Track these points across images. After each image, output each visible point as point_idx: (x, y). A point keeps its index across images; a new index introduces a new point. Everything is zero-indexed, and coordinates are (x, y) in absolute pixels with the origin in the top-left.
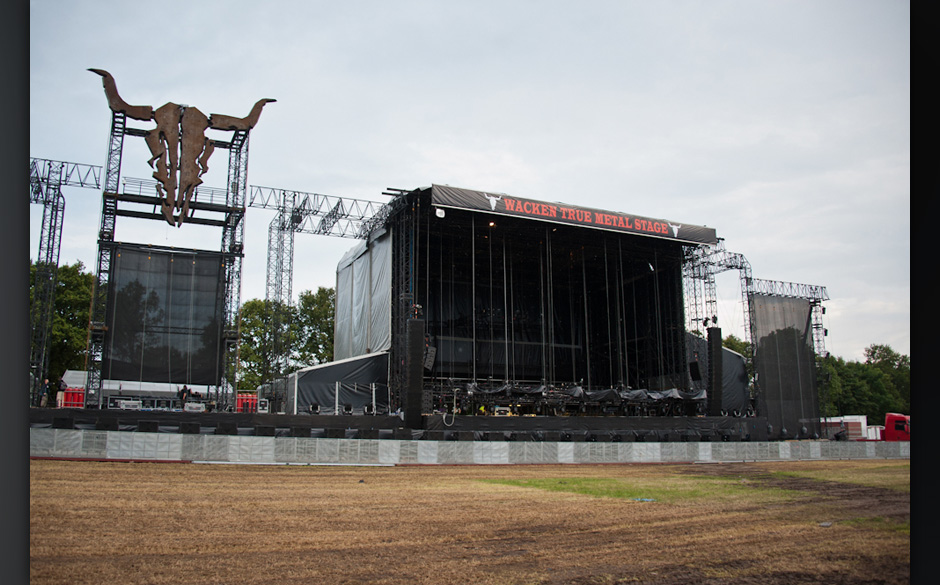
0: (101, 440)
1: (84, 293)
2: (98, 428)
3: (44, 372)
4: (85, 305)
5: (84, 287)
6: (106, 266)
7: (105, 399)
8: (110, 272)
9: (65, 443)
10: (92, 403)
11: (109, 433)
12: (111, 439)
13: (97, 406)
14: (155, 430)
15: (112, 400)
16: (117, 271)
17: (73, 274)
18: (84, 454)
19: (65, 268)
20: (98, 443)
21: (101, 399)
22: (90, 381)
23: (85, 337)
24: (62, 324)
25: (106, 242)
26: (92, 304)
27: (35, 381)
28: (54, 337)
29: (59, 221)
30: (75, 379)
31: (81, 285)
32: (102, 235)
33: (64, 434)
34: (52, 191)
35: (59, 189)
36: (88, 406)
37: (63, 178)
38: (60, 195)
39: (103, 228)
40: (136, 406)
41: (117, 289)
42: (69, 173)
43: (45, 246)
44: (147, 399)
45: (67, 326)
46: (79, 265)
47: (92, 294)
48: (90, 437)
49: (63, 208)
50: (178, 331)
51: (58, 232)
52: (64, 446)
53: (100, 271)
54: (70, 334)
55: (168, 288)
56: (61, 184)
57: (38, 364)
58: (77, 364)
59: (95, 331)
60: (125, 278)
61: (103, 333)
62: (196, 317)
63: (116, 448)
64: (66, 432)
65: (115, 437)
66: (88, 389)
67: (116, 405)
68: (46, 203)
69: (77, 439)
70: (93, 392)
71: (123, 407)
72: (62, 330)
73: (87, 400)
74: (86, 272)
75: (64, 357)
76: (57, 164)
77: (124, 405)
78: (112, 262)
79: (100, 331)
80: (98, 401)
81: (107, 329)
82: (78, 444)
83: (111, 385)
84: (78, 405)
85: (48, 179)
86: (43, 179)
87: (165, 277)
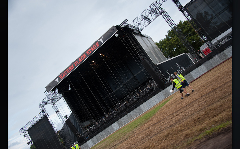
0: (223, 55)
1: (187, 27)
2: (220, 53)
3: (195, 51)
4: (190, 29)
5: (186, 26)
6: (187, 15)
7: (216, 46)
9: (215, 62)
10: (213, 49)
11: (224, 51)
12: (226, 52)
13: (215, 49)
15: (218, 44)
16: (191, 13)
17: (181, 25)
18: (222, 61)
19: (178, 25)
20: (223, 56)
21: (215, 46)
23: (197, 36)
24: (189, 38)
25: (181, 9)
26: (192, 27)
27: (195, 56)
28: (190, 42)
29: (167, 15)
30: (203, 48)
31: (185, 26)
32: (179, 8)
33: (213, 60)
34: (159, 10)
35: (161, 8)
36: (213, 50)
37: (159, 4)
38: (162, 9)
39: (178, 7)
40: (226, 41)
41: (195, 18)
42: (159, 2)
43: (169, 23)
44: (227, 37)
45: (190, 38)
46: (181, 22)
47: (191, 24)
48: (220, 56)
49: (165, 11)
50: (220, 13)
51: (169, 17)
52: (215, 63)
53: (187, 17)
54: (193, 39)
55: (208, 5)
56: (160, 6)
57: (192, 50)
58: (201, 43)
59: (198, 31)
60: (195, 12)
61: (201, 30)
62: (223, 5)
63: (230, 54)
64: (212, 59)
65: (227, 51)
66: (209, 46)
67: (220, 45)
68: (161, 14)
69: (217, 58)
70: (211, 46)
71: (222, 44)
72: (190, 40)
73: (211, 49)
74: (183, 22)
75: (197, 45)
76: (155, 3)
77: (222, 43)
78: (188, 12)
79: (200, 30)
80: (214, 47)
81: (201, 28)
82: (218, 60)
83: (214, 41)
84: (210, 52)
86: (155, 9)
87: (204, 3)
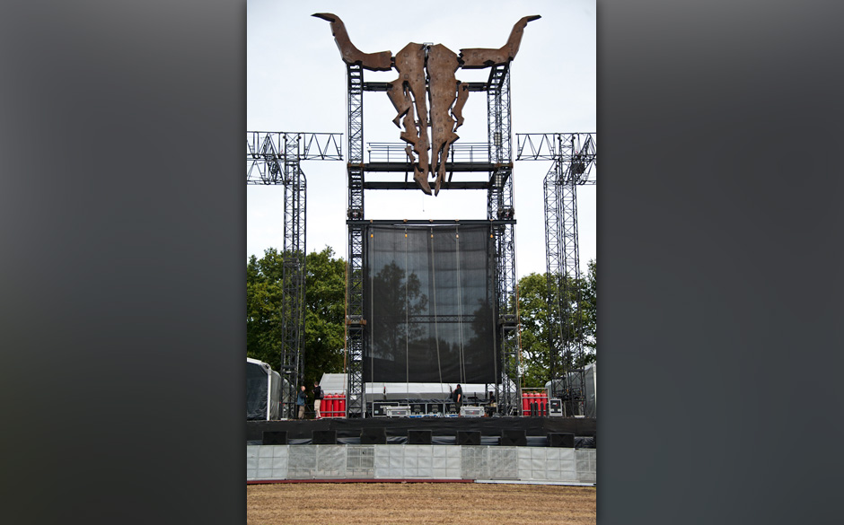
0: (367, 456)
1: (336, 282)
2: (364, 442)
3: (299, 377)
4: (338, 297)
5: (335, 276)
6: (358, 249)
7: (369, 406)
8: (364, 256)
9: (327, 461)
10: (355, 411)
11: (376, 447)
12: (379, 454)
13: (360, 415)
14: (428, 442)
15: (377, 407)
16: (371, 254)
17: (323, 262)
18: (349, 475)
19: (313, 256)
20: (365, 460)
21: (364, 406)
22: (351, 386)
23: (341, 333)
24: (316, 320)
25: (356, 221)
26: (346, 295)
27: (291, 388)
28: (307, 336)
29: (302, 202)
30: (333, 384)
31: (332, 274)
32: (350, 214)
33: (326, 450)
34: (291, 169)
35: (299, 166)
36: (350, 415)
37: (302, 152)
38: (300, 172)
39: (351, 206)
40: (404, 413)
41: (372, 275)
42: (307, 145)
43: (290, 233)
44: (416, 403)
45: (320, 322)
46: (328, 251)
47: (346, 283)
48: (355, 453)
49: (305, 186)
50: (445, 319)
51: (302, 215)
52: (327, 465)
53: (352, 256)
54: (325, 332)
55: (430, 269)
56: (300, 159)
57: (292, 369)
58: (334, 365)
59: (353, 325)
60: (380, 261)
61: (361, 328)
62: (466, 302)
63: (385, 465)
64: (328, 448)
65: (383, 452)
66: (349, 395)
67: (381, 412)
68: (286, 183)
69: (341, 455)
70: (354, 398)
71: (390, 414)
72: (315, 327)
73: (349, 408)
74: (336, 258)
75: (320, 359)
76: (292, 136)
77: (390, 411)
78: (365, 244)
79: (358, 325)
80: (361, 408)
81: (365, 322)
82: (342, 462)
83: (374, 389)
84: (339, 415)
85: (285, 155)
86: (280, 156)
87: (426, 255)
